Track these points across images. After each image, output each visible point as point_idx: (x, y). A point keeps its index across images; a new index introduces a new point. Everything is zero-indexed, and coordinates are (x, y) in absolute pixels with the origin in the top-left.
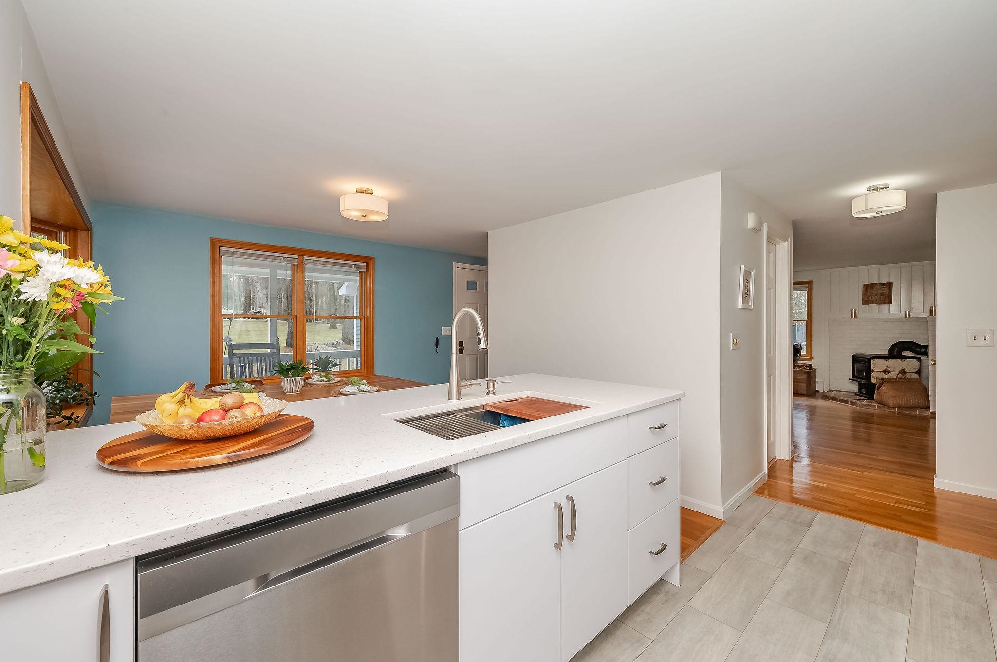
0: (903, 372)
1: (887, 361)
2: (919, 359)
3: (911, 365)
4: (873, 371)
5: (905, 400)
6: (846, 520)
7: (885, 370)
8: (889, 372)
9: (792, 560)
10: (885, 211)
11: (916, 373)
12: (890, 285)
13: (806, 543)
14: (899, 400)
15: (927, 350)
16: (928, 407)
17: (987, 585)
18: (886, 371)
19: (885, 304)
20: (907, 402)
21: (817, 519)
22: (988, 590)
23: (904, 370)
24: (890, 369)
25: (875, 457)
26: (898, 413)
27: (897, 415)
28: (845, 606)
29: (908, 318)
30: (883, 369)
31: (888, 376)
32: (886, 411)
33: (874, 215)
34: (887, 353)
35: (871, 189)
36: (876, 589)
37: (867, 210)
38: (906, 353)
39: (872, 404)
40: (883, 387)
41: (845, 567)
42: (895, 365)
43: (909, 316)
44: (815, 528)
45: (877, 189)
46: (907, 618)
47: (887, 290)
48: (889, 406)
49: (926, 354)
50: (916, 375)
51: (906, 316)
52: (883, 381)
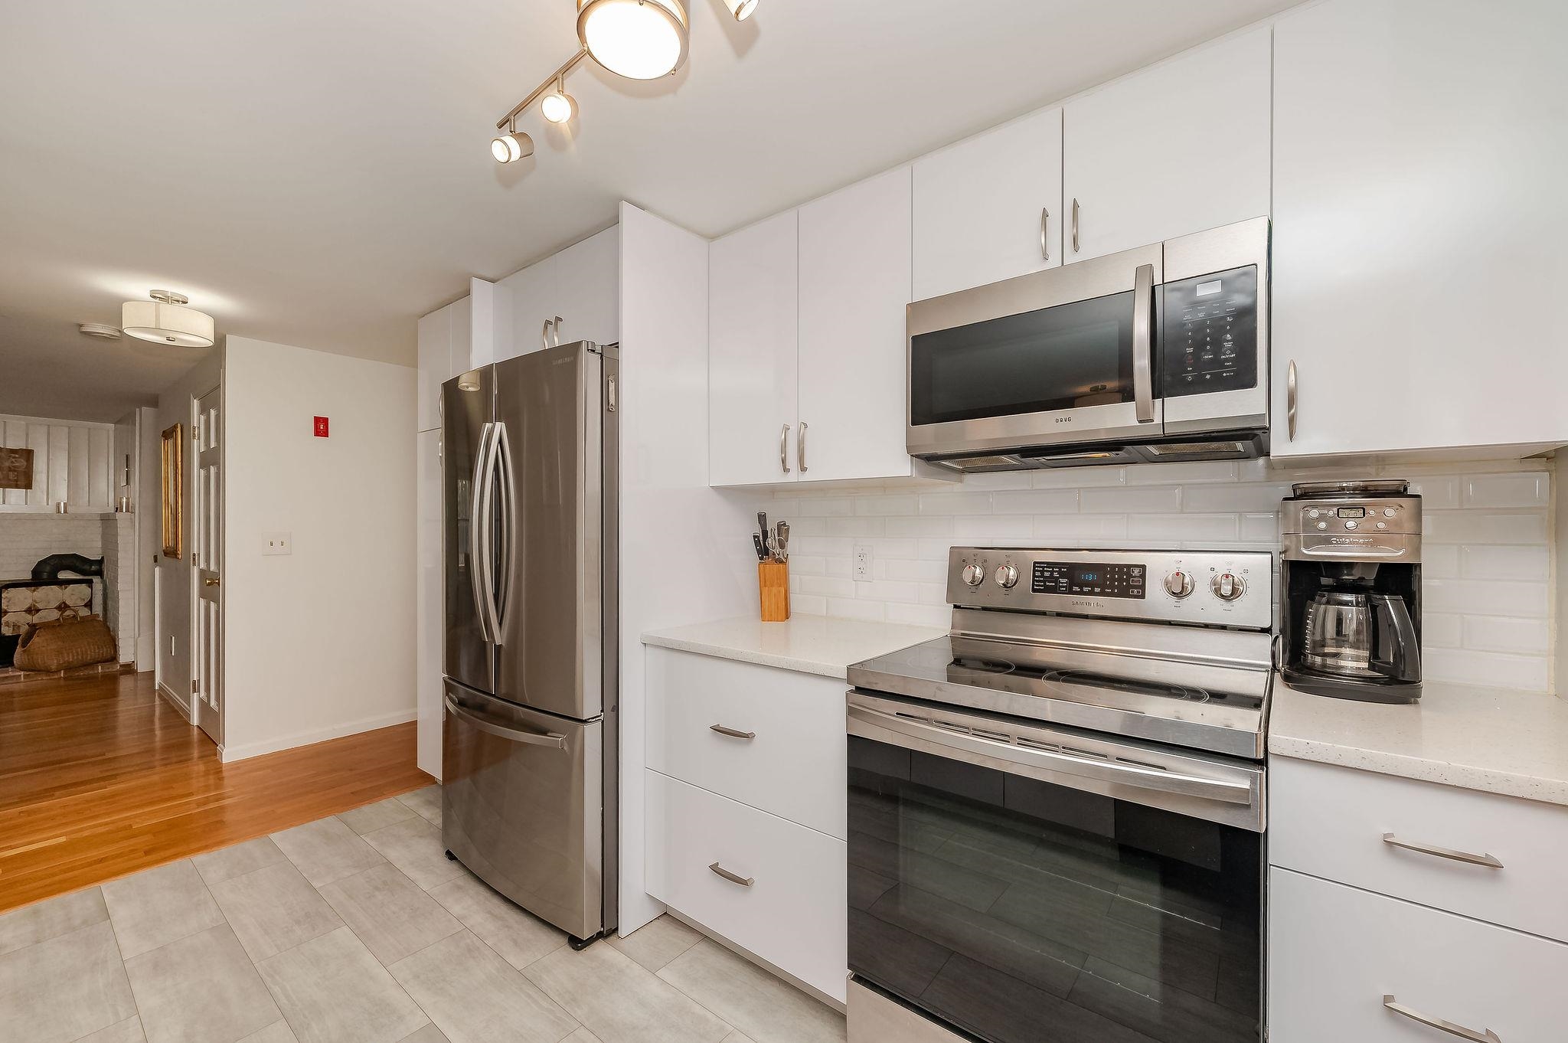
0: (63, 607)
1: (34, 591)
2: (90, 583)
3: (75, 595)
4: (6, 612)
5: (78, 654)
6: (155, 869)
7: (30, 608)
8: (38, 611)
9: (137, 986)
10: (182, 340)
11: (85, 606)
12: (28, 454)
13: (131, 945)
14: (68, 656)
15: (101, 566)
16: (114, 659)
17: (368, 840)
18: (32, 610)
19: (17, 487)
20: (82, 657)
21: (108, 898)
22: (373, 844)
23: (64, 603)
24: (39, 606)
25: (100, 758)
26: (65, 678)
27: (62, 682)
28: (277, 977)
29: (63, 514)
30: (26, 607)
31: (36, 619)
32: (42, 680)
33: (162, 340)
34: (28, 576)
35: (157, 295)
36: (286, 927)
37: (157, 330)
38: (63, 575)
39: (11, 674)
40: (35, 639)
41: (224, 931)
42: (49, 595)
43: (65, 512)
44: (121, 914)
45: (166, 299)
46: (345, 928)
47: (22, 463)
48: (48, 671)
49: (100, 573)
50: (86, 609)
51: (59, 512)
52: (33, 628)
